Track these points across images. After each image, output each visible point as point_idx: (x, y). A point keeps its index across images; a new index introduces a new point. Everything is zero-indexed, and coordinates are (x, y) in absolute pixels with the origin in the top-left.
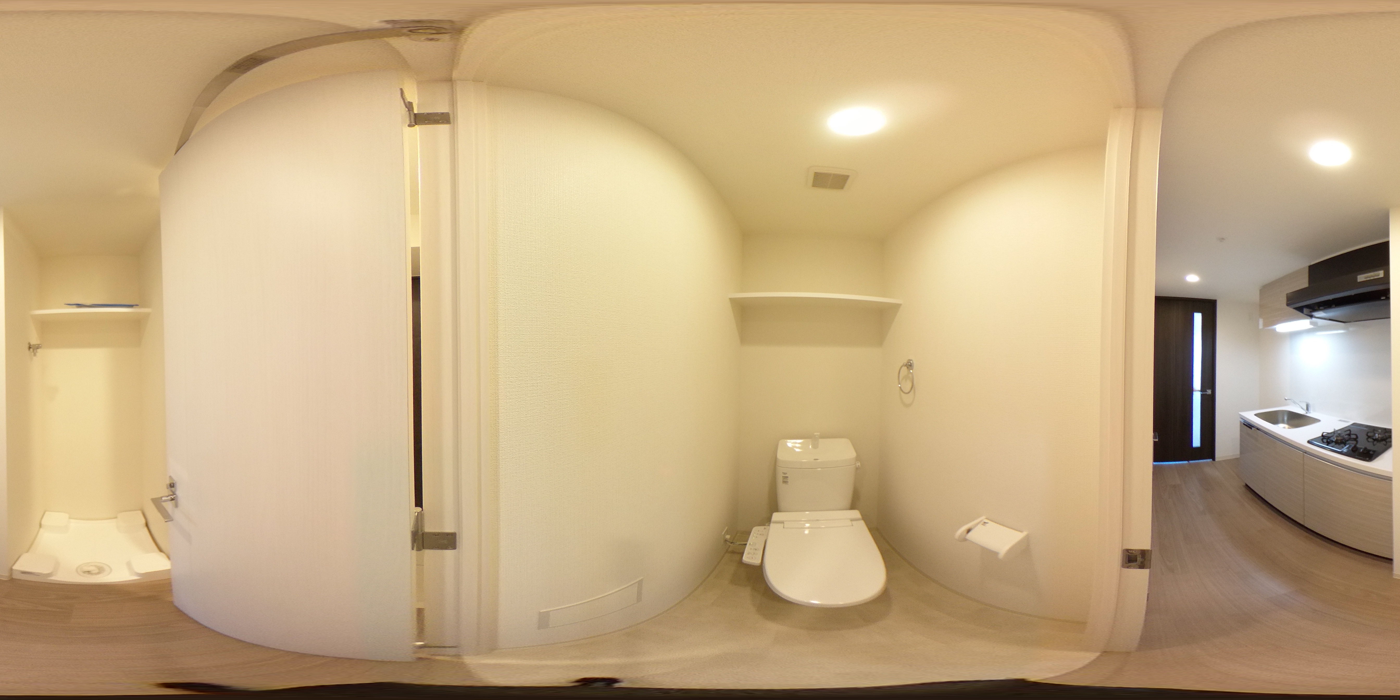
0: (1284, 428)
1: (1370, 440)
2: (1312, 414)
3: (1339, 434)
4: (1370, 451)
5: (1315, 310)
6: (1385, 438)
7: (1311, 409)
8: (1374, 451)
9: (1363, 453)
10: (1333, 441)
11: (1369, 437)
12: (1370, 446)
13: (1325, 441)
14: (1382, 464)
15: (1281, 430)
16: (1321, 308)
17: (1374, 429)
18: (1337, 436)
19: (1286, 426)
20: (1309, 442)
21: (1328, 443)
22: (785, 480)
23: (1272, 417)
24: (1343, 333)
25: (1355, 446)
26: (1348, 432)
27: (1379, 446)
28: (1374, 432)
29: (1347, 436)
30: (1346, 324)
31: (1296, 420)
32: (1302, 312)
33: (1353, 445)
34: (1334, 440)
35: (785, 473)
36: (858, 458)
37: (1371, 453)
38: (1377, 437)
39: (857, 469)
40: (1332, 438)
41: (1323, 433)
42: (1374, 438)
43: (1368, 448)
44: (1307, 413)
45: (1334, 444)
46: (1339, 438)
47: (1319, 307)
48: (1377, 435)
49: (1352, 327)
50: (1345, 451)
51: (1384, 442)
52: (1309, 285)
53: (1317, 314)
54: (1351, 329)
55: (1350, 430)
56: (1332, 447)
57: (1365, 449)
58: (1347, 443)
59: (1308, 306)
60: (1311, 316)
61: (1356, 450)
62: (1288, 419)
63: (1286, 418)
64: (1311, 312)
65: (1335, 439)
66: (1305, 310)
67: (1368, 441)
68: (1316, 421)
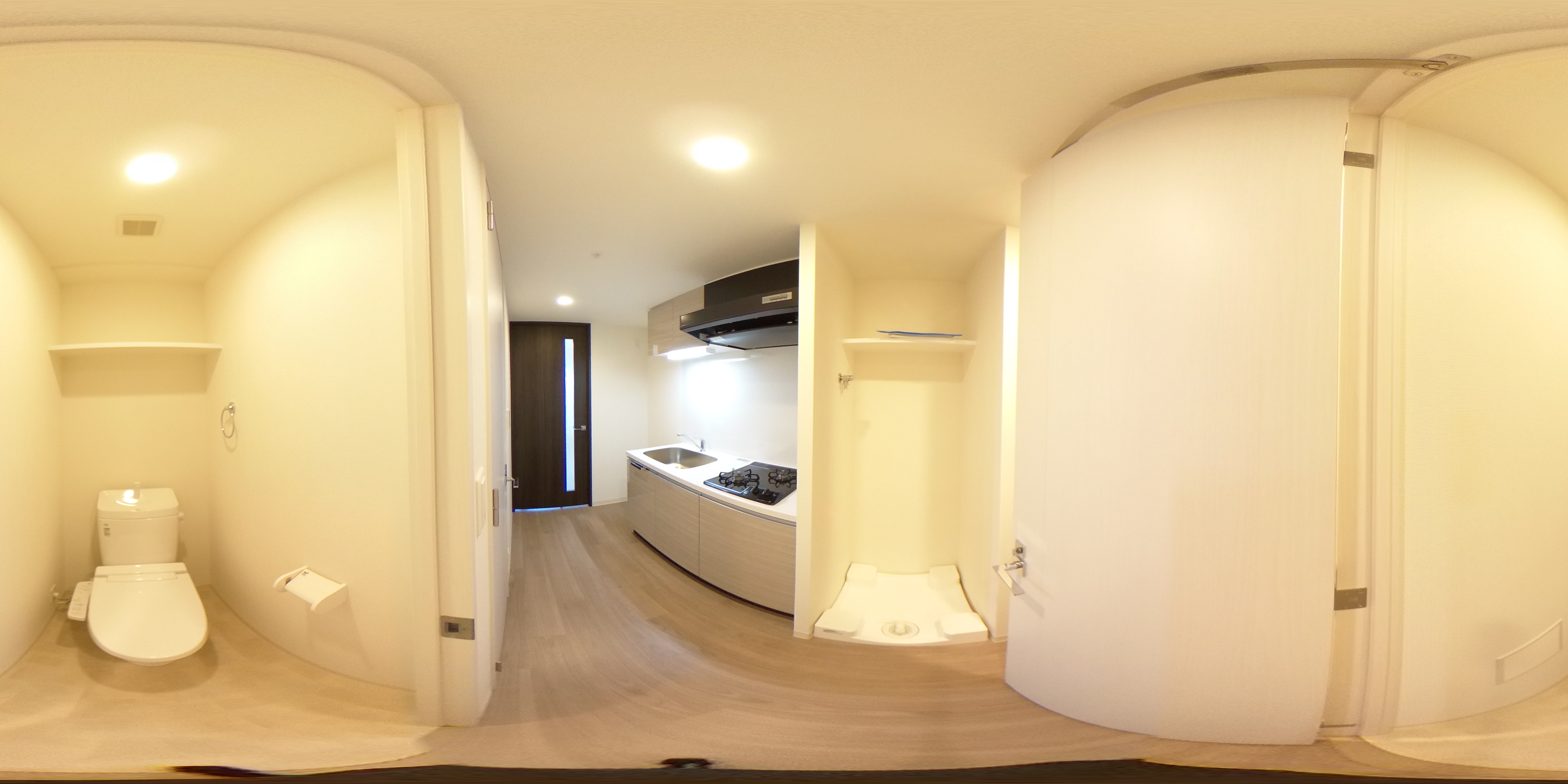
0: (677, 467)
1: (772, 481)
2: (707, 452)
3: (739, 475)
4: (773, 493)
5: (712, 335)
6: (789, 479)
7: (705, 446)
8: (777, 494)
9: (765, 495)
10: (731, 483)
11: (771, 478)
12: (772, 488)
13: (723, 481)
14: (785, 508)
15: (674, 470)
16: (719, 333)
17: (777, 469)
18: (736, 477)
19: (679, 466)
20: (705, 483)
21: (727, 484)
22: (107, 532)
23: (664, 456)
24: (743, 361)
25: (757, 487)
26: (748, 472)
27: (782, 488)
28: (776, 472)
29: (747, 477)
30: (747, 350)
31: (690, 458)
32: (698, 337)
33: (754, 487)
34: (733, 481)
35: (106, 525)
36: (180, 508)
37: (774, 495)
38: (780, 478)
39: (180, 519)
40: (731, 479)
41: (721, 473)
42: (777, 479)
43: (771, 490)
44: (701, 451)
45: (733, 485)
46: (738, 479)
47: (717, 332)
48: (780, 476)
49: (754, 355)
50: (745, 493)
51: (788, 484)
52: (705, 307)
53: (713, 340)
54: (753, 356)
55: (750, 470)
56: (731, 488)
57: (768, 490)
58: (748, 484)
59: (704, 331)
60: (709, 342)
61: (758, 492)
62: (681, 458)
63: (678, 457)
64: (707, 337)
65: (734, 479)
66: (701, 335)
67: (770, 483)
68: (713, 459)
